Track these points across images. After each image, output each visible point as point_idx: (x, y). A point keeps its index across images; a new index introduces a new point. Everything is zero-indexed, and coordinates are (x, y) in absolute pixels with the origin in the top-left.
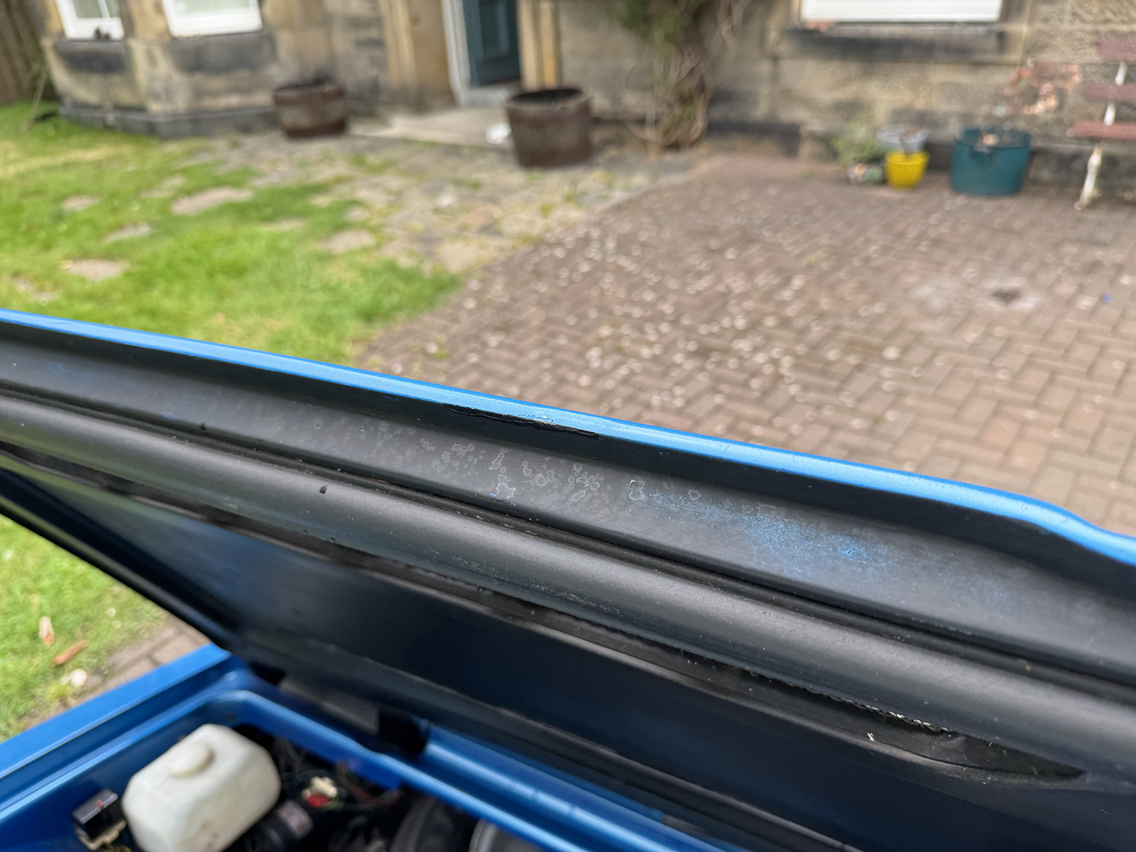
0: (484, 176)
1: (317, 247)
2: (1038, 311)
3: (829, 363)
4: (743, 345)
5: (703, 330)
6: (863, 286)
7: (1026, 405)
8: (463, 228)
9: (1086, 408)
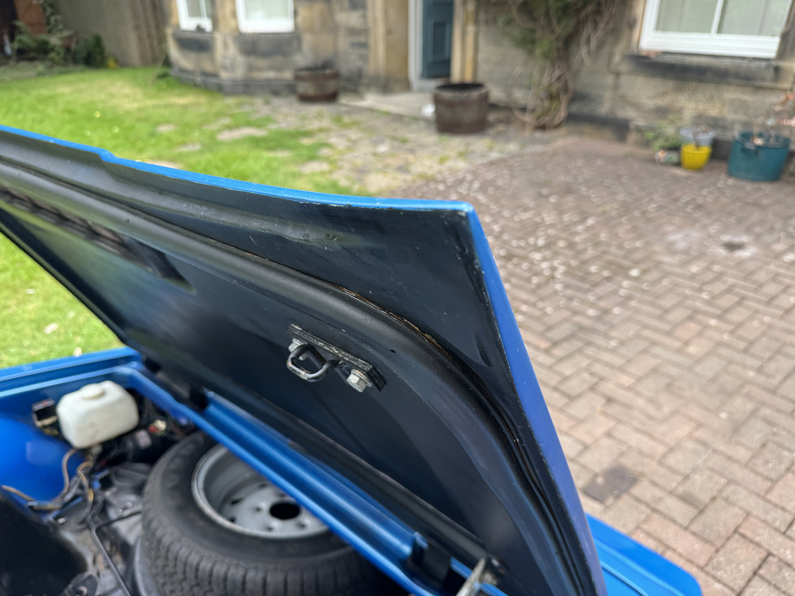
0: (411, 136)
1: (295, 169)
2: (752, 258)
3: (589, 273)
4: (537, 256)
5: (514, 243)
6: (635, 229)
7: (713, 316)
8: (387, 166)
9: (755, 324)
